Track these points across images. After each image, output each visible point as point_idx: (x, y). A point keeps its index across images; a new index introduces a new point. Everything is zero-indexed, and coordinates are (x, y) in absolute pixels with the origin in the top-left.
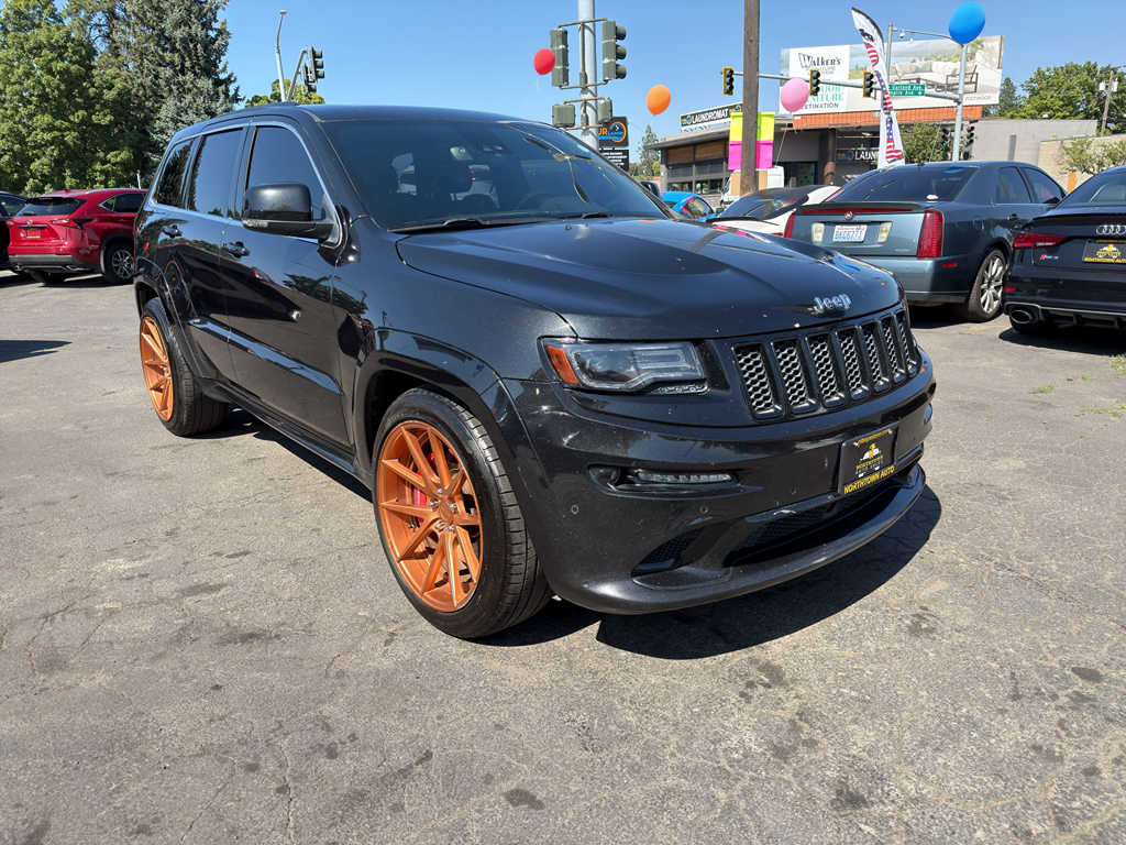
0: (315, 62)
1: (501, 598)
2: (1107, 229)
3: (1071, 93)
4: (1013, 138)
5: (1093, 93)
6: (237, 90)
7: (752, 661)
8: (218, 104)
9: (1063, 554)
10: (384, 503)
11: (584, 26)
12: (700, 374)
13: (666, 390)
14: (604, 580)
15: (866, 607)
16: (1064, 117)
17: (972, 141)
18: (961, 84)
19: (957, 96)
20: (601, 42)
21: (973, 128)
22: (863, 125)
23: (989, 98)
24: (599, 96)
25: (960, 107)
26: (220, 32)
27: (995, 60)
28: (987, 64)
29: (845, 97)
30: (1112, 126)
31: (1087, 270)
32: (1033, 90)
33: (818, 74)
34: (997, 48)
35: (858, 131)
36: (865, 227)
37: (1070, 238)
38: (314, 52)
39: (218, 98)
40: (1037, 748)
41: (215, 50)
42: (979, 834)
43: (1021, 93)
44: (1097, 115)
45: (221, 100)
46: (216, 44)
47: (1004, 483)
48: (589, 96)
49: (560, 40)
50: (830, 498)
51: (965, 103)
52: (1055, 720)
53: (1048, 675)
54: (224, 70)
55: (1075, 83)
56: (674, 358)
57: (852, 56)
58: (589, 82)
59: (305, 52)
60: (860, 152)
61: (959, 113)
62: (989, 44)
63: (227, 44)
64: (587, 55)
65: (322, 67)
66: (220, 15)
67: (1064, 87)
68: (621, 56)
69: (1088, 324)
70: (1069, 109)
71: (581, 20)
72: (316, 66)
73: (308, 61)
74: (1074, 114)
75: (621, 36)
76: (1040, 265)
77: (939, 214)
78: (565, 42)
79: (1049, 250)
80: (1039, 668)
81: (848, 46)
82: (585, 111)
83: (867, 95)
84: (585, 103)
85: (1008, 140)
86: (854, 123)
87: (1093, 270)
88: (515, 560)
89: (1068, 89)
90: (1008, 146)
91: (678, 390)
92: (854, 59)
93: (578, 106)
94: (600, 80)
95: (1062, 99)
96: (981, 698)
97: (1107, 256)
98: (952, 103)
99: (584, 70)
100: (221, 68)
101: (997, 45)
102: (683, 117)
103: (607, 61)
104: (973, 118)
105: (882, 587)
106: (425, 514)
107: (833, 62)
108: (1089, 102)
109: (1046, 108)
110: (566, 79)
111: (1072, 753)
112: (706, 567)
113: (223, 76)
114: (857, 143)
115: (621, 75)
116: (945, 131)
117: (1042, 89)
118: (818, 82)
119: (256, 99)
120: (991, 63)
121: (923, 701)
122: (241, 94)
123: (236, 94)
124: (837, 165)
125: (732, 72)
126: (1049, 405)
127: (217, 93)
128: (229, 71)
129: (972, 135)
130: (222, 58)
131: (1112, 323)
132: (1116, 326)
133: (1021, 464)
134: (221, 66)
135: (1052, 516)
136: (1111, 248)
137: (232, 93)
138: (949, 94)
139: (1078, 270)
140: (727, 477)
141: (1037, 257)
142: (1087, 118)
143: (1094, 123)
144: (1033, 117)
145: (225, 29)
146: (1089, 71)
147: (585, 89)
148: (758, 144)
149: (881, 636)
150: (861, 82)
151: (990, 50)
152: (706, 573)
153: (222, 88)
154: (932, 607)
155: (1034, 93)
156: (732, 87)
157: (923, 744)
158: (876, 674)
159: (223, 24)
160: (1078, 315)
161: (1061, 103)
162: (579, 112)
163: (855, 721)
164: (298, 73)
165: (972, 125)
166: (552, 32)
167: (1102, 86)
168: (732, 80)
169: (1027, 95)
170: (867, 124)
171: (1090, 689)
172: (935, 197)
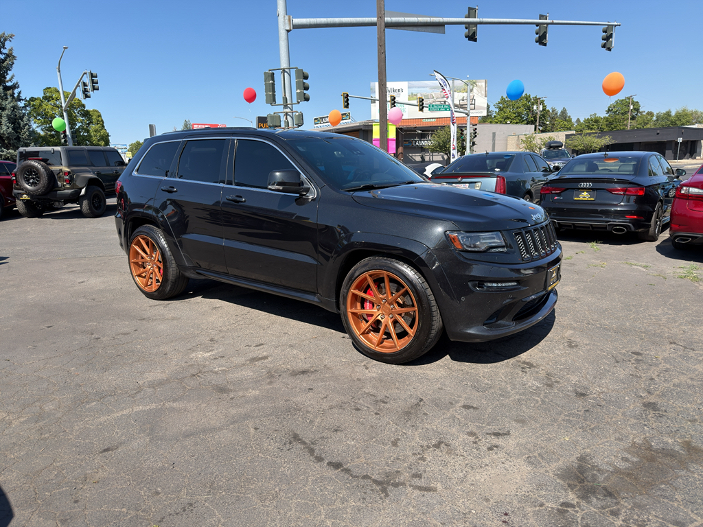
0: (93, 80)
1: (426, 340)
2: (583, 185)
3: (519, 110)
4: (494, 134)
5: (530, 110)
6: (19, 93)
7: (518, 361)
8: (7, 102)
9: (608, 318)
10: (350, 310)
11: (284, 71)
12: (504, 244)
13: (493, 250)
14: (470, 328)
15: (547, 341)
16: (517, 123)
17: (476, 136)
18: (469, 105)
19: (467, 112)
20: (294, 81)
21: (476, 129)
22: (417, 126)
23: (482, 112)
24: (294, 110)
25: (469, 117)
26: (8, 56)
27: (483, 93)
28: (480, 94)
29: (406, 110)
30: (541, 128)
31: (576, 204)
32: (500, 108)
33: (395, 98)
34: (484, 86)
35: (415, 129)
36: (468, 185)
37: (568, 189)
38: (92, 74)
39: (7, 98)
40: (632, 375)
41: (4, 67)
42: (626, 398)
43: (494, 110)
44: (532, 122)
45: (10, 99)
46: (6, 63)
47: (572, 295)
48: (288, 110)
49: (270, 78)
50: (544, 292)
51: (471, 115)
52: (633, 367)
53: (624, 355)
54: (11, 80)
55: (520, 105)
56: (494, 238)
57: (409, 88)
58: (288, 103)
59: (85, 73)
60: (416, 141)
61: (469, 120)
62: (480, 84)
63: (13, 63)
64: (286, 87)
65: (97, 83)
66: (7, 44)
67: (515, 107)
68: (307, 88)
69: (578, 229)
70: (519, 119)
71: (282, 67)
72: (93, 82)
73: (87, 80)
74: (521, 121)
75: (306, 77)
76: (554, 201)
77: (503, 178)
78: (273, 79)
79: (558, 195)
80: (620, 353)
81: (407, 82)
82: (286, 119)
83: (421, 110)
84: (287, 114)
85: (491, 135)
86: (413, 125)
87: (579, 204)
88: (434, 323)
89: (517, 108)
90: (492, 138)
91: (497, 250)
92: (410, 89)
93: (282, 115)
94: (295, 101)
95: (515, 113)
96: (606, 364)
97: (584, 197)
98: (464, 115)
99: (285, 95)
100: (8, 79)
101: (483, 84)
102: (315, 119)
103: (299, 91)
104: (474, 123)
105: (549, 334)
106: (375, 312)
107: (399, 91)
108: (528, 115)
109: (507, 118)
110: (274, 100)
111: (643, 375)
112: (507, 321)
113: (9, 84)
114: (414, 136)
115: (307, 99)
116: (462, 130)
117: (504, 107)
118: (395, 102)
119: (32, 99)
120: (481, 94)
121: (587, 366)
122: (23, 96)
123: (19, 96)
124: (404, 148)
125: (347, 95)
126: (574, 264)
127: (6, 95)
128: (14, 81)
129: (476, 132)
130: (9, 72)
131: (589, 227)
132: (591, 229)
133: (574, 288)
134: (8, 77)
135: (597, 306)
136: (585, 194)
137: (16, 95)
138: (461, 110)
139: (572, 203)
140: (516, 284)
141: (553, 198)
142: (527, 124)
143: (533, 126)
144: (501, 122)
145: (11, 54)
146: (527, 99)
147: (286, 106)
148: (388, 140)
149: (560, 349)
150: (415, 102)
151: (480, 87)
152: (507, 323)
153: (9, 92)
154: (572, 339)
155: (501, 109)
156: (348, 104)
157: (595, 378)
158: (566, 360)
159: (10, 50)
160: (573, 224)
161: (514, 115)
162: (283, 119)
163: (568, 374)
164: (78, 86)
165: (475, 127)
166: (265, 73)
167: (535, 107)
168: (348, 100)
169: (497, 110)
170: (419, 126)
171: (640, 358)
172: (498, 170)
